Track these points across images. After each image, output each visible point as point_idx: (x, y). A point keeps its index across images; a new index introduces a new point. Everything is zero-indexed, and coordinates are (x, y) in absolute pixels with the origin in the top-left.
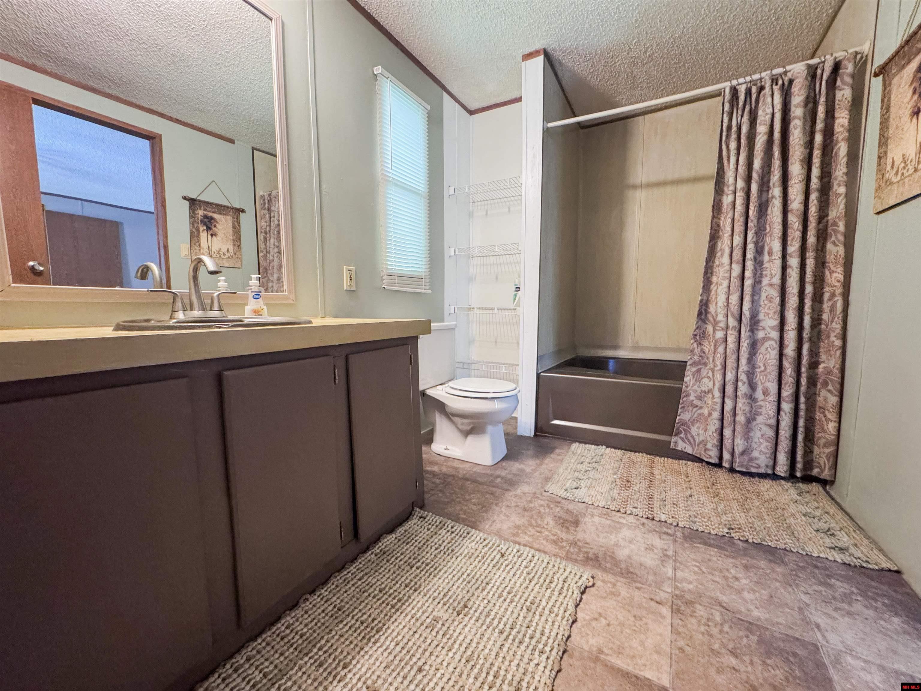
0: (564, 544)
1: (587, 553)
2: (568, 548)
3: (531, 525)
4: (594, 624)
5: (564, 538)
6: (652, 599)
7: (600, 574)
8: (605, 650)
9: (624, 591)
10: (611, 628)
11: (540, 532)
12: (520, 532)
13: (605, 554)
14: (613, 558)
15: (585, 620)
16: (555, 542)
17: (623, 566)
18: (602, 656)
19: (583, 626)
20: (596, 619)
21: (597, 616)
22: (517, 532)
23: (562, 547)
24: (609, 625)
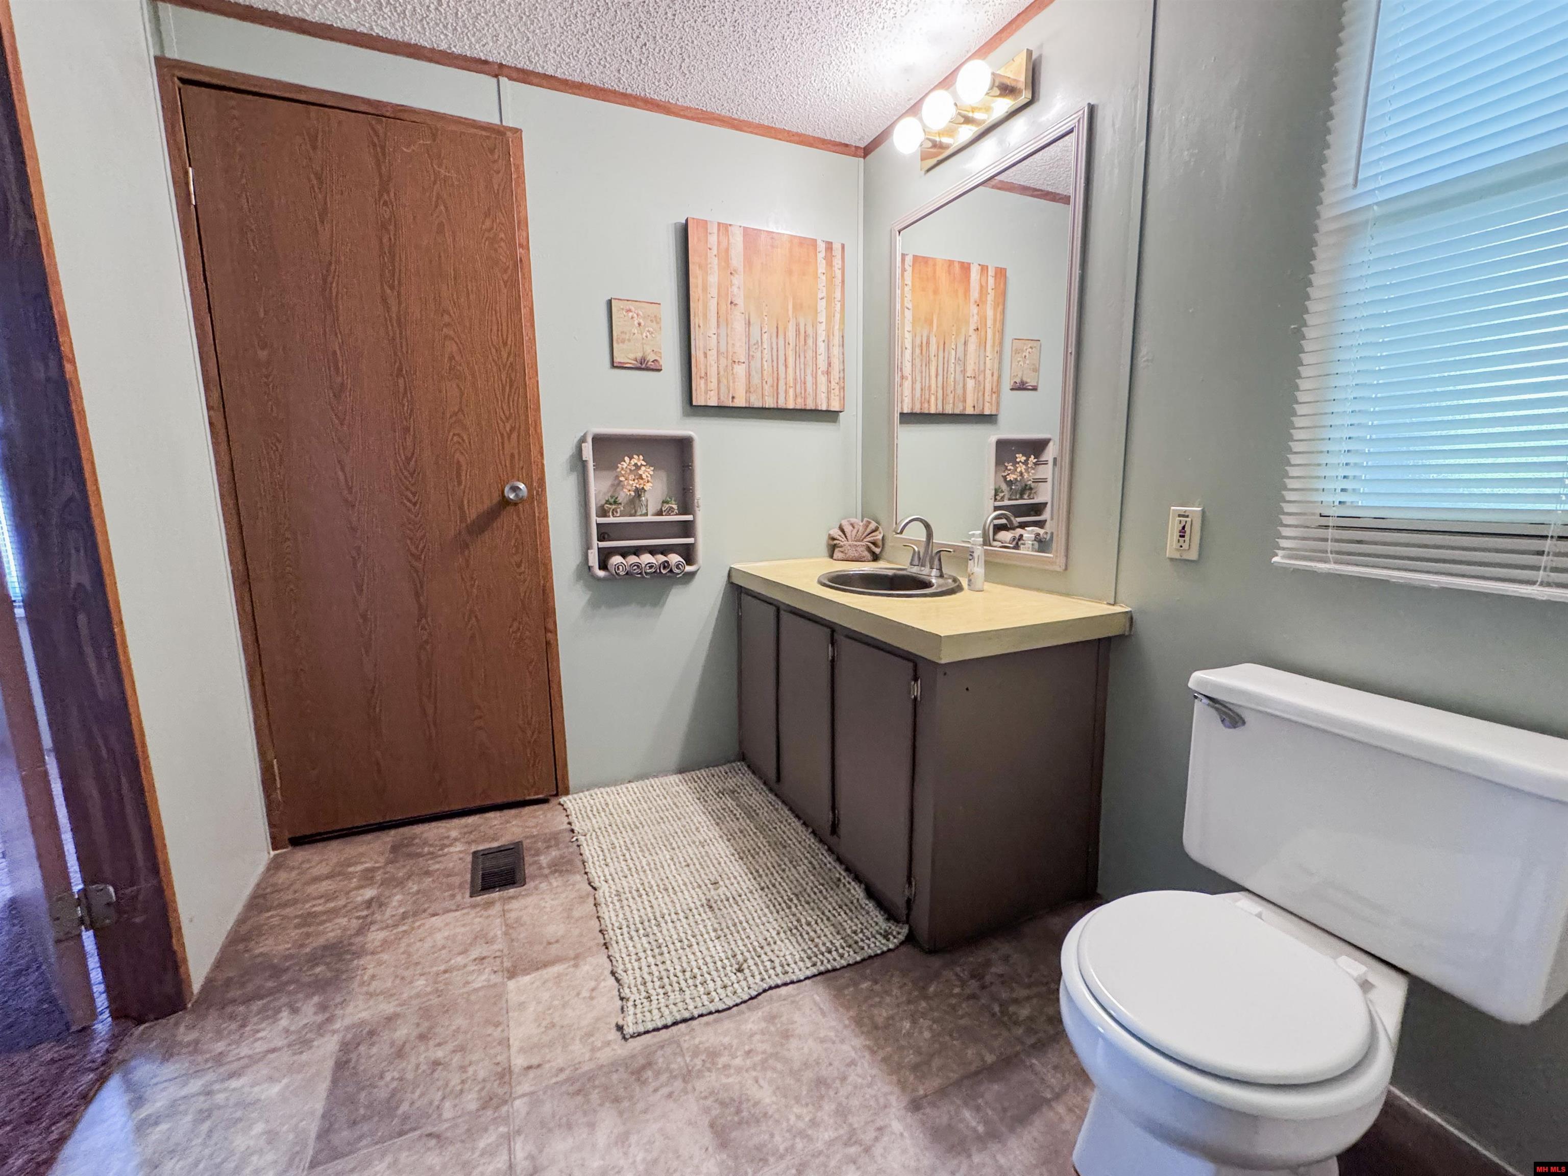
0: (698, 1062)
1: (658, 1074)
2: (688, 1059)
3: (775, 1056)
4: (593, 984)
5: (707, 1074)
6: (539, 1066)
7: (619, 1052)
8: (571, 970)
9: (578, 1050)
10: (573, 993)
11: (749, 1053)
12: (772, 1029)
13: (631, 1098)
14: (617, 1100)
15: (604, 980)
16: (713, 1054)
17: (595, 1096)
18: (572, 963)
19: (602, 973)
20: (593, 990)
21: (594, 994)
22: (774, 1024)
23: (695, 1054)
24: (578, 994)
